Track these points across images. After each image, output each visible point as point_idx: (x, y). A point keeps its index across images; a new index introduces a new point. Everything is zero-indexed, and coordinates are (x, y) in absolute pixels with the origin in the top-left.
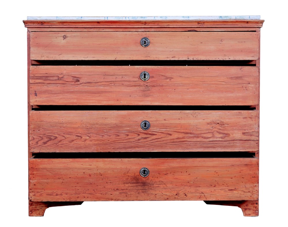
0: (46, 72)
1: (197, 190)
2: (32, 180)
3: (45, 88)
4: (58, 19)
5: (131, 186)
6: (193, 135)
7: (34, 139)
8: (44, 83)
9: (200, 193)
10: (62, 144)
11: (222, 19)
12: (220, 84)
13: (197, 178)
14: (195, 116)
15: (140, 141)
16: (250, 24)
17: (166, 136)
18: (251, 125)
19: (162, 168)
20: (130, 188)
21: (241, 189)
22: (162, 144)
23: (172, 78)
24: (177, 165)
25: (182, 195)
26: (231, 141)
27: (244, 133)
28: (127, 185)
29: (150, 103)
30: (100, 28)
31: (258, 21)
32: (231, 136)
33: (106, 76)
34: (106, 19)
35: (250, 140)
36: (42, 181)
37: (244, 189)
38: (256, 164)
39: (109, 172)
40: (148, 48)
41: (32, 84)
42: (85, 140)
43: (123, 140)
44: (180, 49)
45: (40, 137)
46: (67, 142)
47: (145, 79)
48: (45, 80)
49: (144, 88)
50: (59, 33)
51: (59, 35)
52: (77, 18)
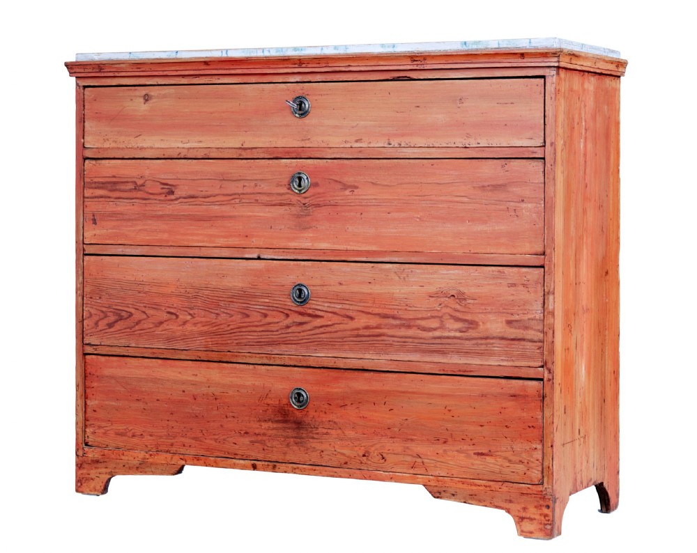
0: (114, 174)
1: (408, 448)
2: (90, 400)
3: (110, 207)
4: (132, 57)
5: (274, 429)
6: (398, 322)
7: (91, 315)
8: (109, 197)
9: (414, 457)
10: (141, 330)
11: (467, 48)
12: (457, 202)
13: (406, 419)
14: (404, 278)
15: (290, 330)
16: (530, 60)
17: (343, 322)
18: (526, 302)
19: (336, 390)
20: (270, 432)
21: (504, 454)
22: (334, 340)
23: (356, 187)
24: (366, 387)
25: (375, 457)
26: (481, 338)
27: (509, 323)
28: (265, 425)
29: (310, 244)
30: (214, 77)
31: (546, 51)
32: (481, 327)
33: (224, 182)
34: (224, 55)
35: (523, 340)
36: (107, 402)
37: (509, 455)
38: (535, 396)
39: (231, 393)
40: (307, 120)
41: (88, 198)
42: (185, 323)
43: (257, 326)
44: (373, 123)
45: (102, 312)
46: (151, 326)
47: (300, 189)
48: (111, 191)
49: (299, 209)
50: (136, 90)
51: (137, 93)
52: (167, 53)
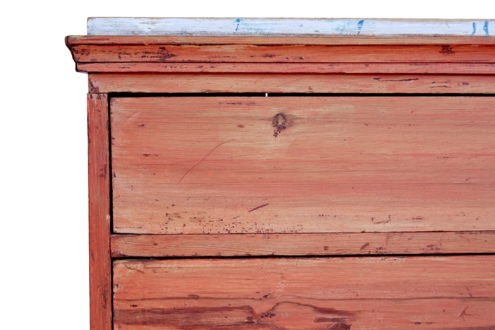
0: (193, 291)
4: (243, 29)
30: (452, 78)
33: (472, 303)
34: (480, 32)
50: (253, 103)
51: (256, 112)
52: (336, 24)
